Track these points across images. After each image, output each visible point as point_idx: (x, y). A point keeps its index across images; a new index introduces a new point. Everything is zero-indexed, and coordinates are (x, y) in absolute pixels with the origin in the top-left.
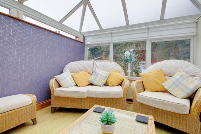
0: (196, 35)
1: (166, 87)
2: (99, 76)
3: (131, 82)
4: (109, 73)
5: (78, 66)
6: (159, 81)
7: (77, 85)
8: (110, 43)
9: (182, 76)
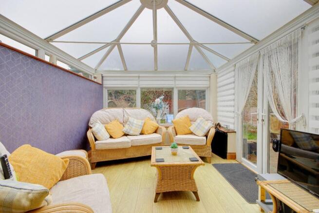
0: (209, 87)
1: (192, 130)
2: (134, 125)
3: (167, 129)
4: (143, 121)
5: (107, 115)
6: (187, 126)
7: (111, 137)
8: (137, 88)
9: (201, 121)
